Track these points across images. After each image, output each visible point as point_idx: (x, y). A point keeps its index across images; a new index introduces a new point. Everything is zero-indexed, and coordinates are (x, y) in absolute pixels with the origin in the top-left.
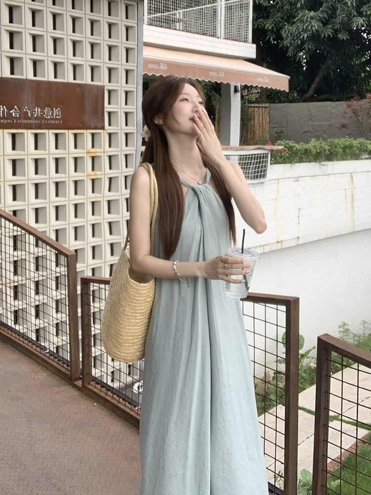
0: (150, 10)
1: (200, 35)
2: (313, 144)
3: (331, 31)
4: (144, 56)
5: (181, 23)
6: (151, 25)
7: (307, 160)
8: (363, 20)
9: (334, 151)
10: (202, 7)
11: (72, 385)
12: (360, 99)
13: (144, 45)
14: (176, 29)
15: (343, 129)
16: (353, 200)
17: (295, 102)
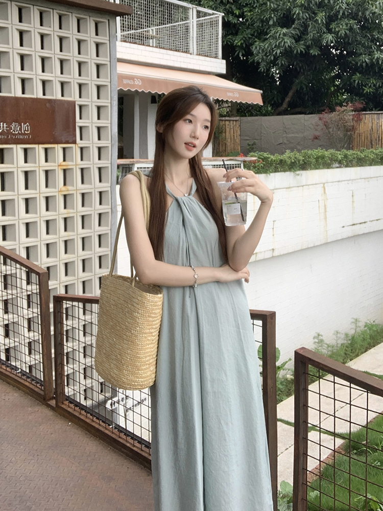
0: (123, 27)
1: (173, 52)
2: (288, 155)
3: (303, 47)
4: (118, 72)
5: (154, 40)
6: (125, 41)
7: (282, 170)
8: (332, 36)
9: (308, 161)
10: (174, 24)
11: (45, 405)
12: (331, 112)
13: (118, 61)
14: (149, 46)
15: (316, 140)
16: (326, 211)
17: (269, 116)
